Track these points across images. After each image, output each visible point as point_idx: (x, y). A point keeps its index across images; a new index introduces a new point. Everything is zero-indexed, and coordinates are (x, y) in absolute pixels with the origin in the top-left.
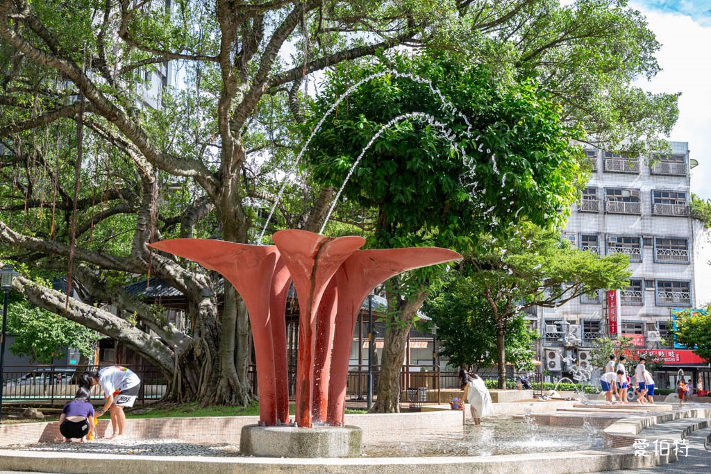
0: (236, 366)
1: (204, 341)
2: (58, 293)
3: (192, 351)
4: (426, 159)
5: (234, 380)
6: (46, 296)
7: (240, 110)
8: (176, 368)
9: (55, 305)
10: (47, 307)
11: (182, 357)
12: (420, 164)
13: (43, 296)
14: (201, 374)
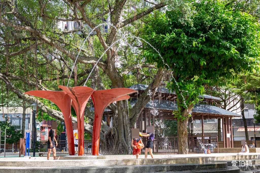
0: (125, 138)
1: (115, 129)
2: (58, 112)
3: (110, 133)
4: (184, 48)
5: (125, 144)
6: (53, 113)
7: (110, 35)
8: (104, 140)
9: (57, 117)
10: (55, 117)
11: (107, 135)
12: (181, 50)
13: (52, 113)
14: (114, 142)
